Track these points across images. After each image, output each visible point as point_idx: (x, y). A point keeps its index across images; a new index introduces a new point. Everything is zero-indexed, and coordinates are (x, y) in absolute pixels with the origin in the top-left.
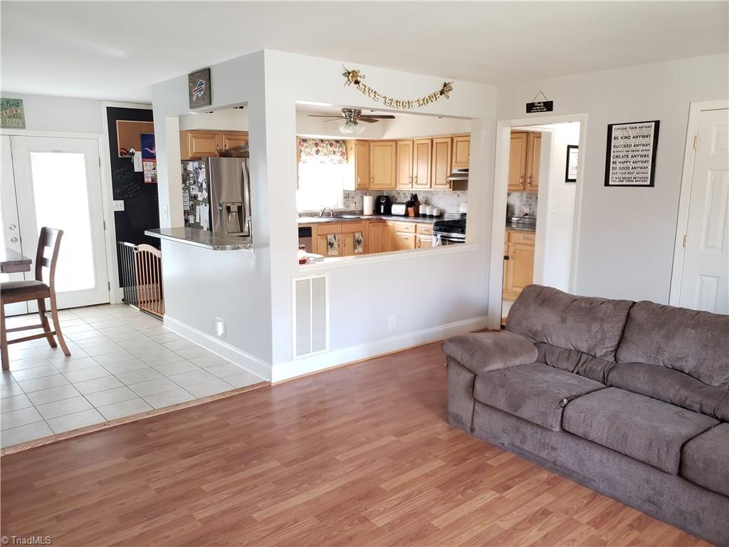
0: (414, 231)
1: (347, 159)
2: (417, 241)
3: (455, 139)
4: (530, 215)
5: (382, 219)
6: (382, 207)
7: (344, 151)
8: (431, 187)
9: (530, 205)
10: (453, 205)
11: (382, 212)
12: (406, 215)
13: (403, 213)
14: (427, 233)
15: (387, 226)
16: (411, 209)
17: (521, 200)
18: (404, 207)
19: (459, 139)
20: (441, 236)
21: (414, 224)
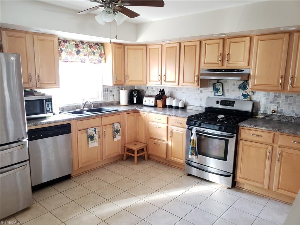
0: (166, 122)
1: (105, 59)
2: (169, 131)
3: (203, 43)
4: (277, 112)
5: (136, 110)
6: (135, 99)
7: (103, 52)
8: (179, 84)
9: (278, 103)
10: (196, 99)
11: (135, 102)
12: (156, 106)
13: (153, 104)
14: (179, 125)
15: (141, 116)
16: (159, 102)
17: (267, 99)
18: (153, 100)
19: (207, 42)
20: (196, 131)
21: (167, 116)
